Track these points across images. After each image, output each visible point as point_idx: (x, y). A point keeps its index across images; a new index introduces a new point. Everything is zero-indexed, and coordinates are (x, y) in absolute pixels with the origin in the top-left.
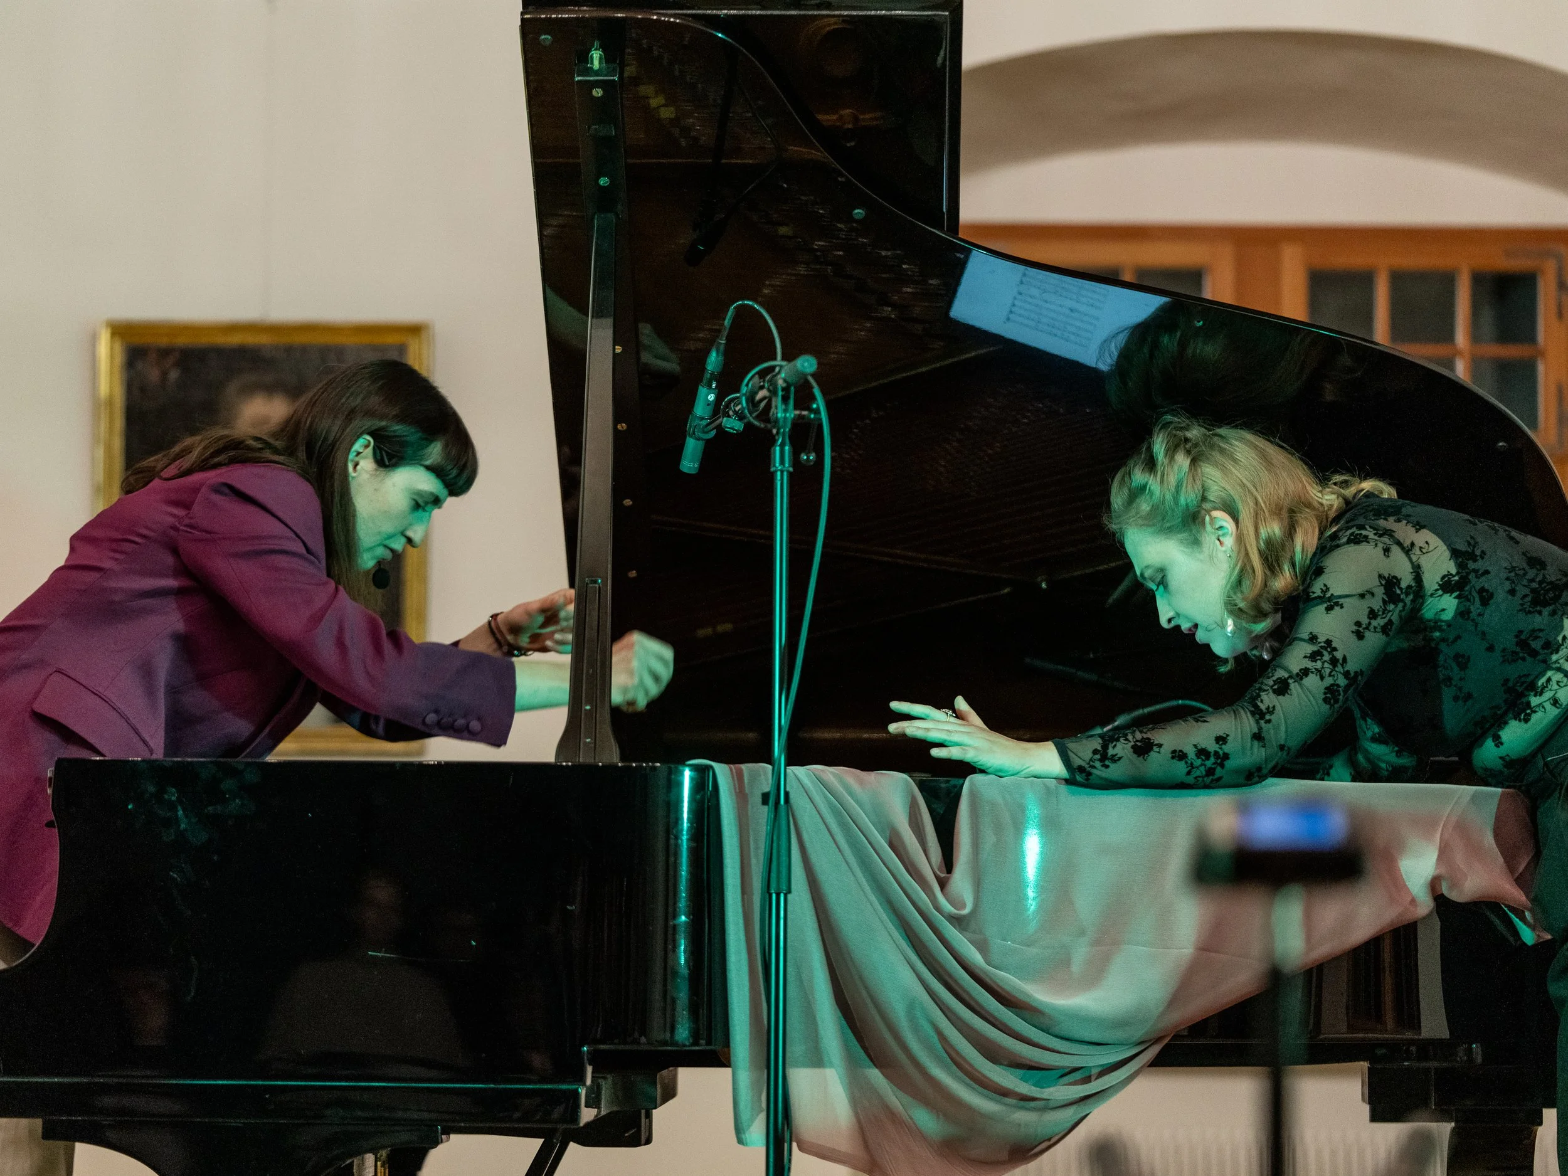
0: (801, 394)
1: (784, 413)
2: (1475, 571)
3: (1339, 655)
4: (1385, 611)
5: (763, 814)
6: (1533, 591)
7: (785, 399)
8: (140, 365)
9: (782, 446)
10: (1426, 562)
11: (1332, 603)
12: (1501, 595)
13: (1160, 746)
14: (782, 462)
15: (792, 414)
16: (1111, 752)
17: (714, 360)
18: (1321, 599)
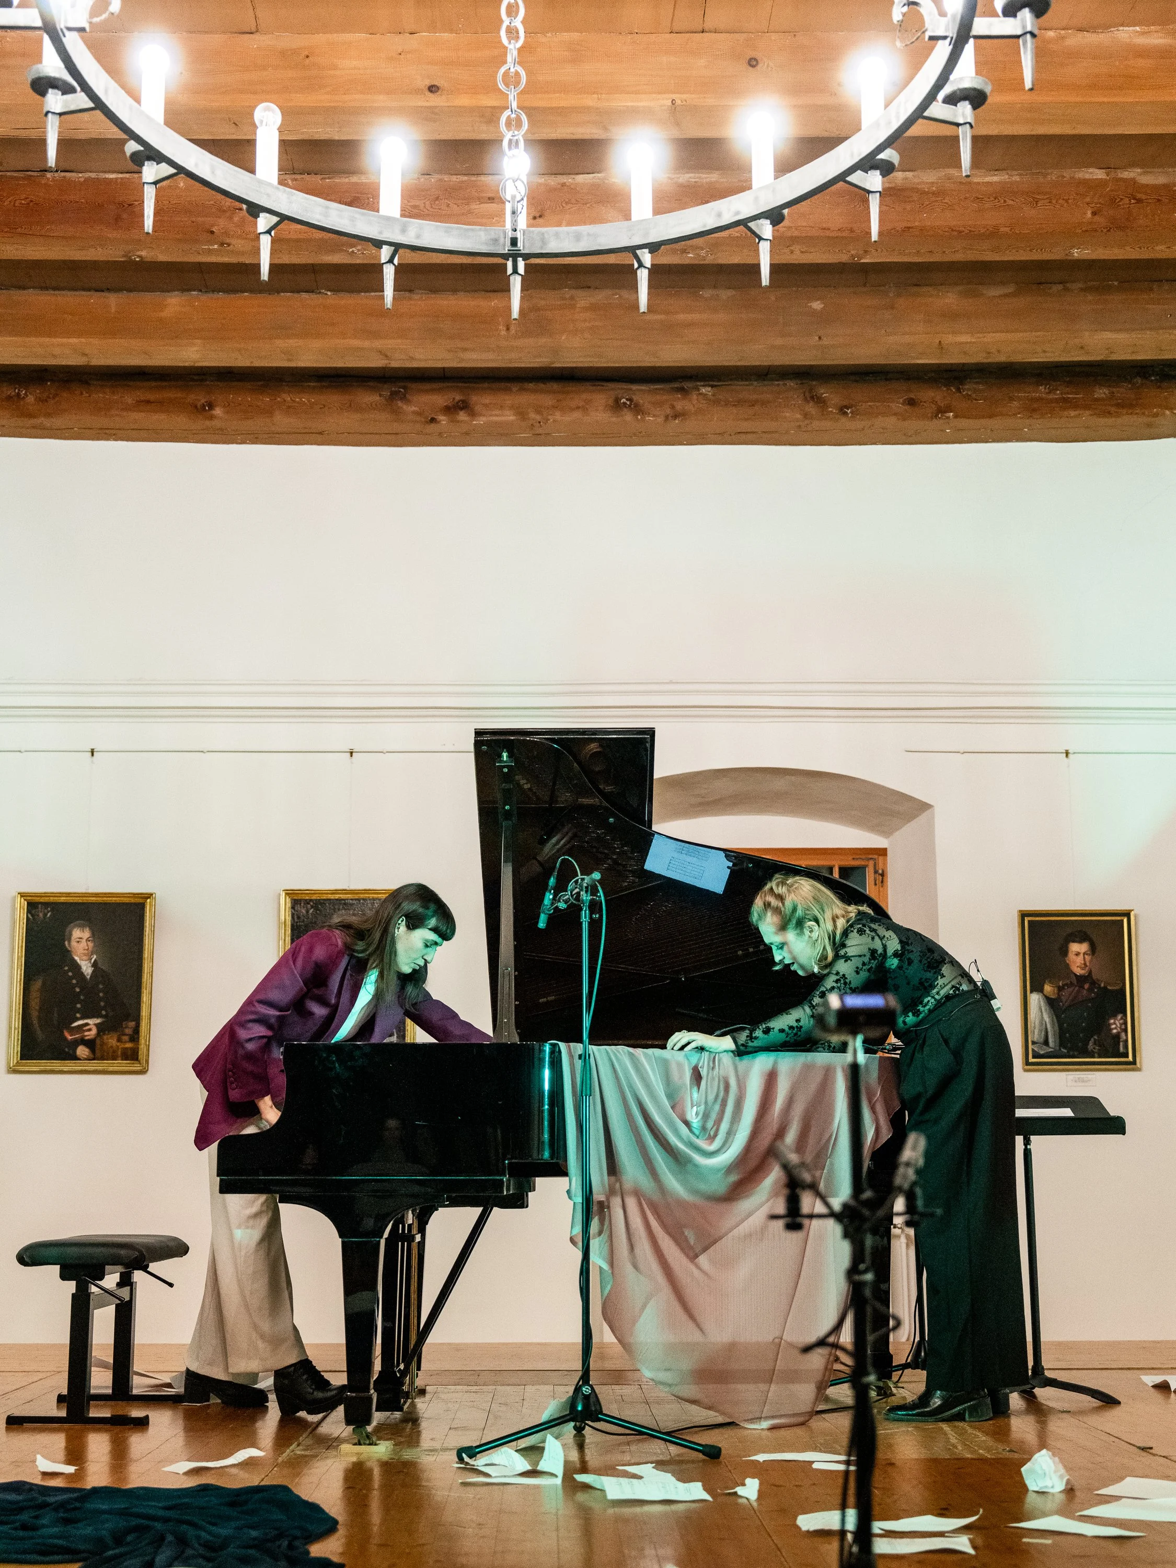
0: (593, 890)
1: (586, 897)
2: (908, 950)
3: (848, 981)
4: (869, 963)
5: (579, 1064)
6: (929, 962)
7: (586, 892)
8: (298, 907)
9: (585, 911)
10: (889, 944)
11: (847, 958)
12: (916, 961)
13: (773, 1028)
14: (585, 917)
15: (589, 898)
16: (754, 1035)
17: (552, 881)
18: (843, 957)
